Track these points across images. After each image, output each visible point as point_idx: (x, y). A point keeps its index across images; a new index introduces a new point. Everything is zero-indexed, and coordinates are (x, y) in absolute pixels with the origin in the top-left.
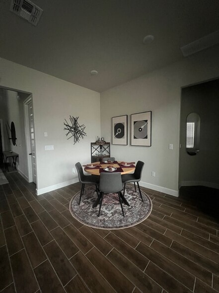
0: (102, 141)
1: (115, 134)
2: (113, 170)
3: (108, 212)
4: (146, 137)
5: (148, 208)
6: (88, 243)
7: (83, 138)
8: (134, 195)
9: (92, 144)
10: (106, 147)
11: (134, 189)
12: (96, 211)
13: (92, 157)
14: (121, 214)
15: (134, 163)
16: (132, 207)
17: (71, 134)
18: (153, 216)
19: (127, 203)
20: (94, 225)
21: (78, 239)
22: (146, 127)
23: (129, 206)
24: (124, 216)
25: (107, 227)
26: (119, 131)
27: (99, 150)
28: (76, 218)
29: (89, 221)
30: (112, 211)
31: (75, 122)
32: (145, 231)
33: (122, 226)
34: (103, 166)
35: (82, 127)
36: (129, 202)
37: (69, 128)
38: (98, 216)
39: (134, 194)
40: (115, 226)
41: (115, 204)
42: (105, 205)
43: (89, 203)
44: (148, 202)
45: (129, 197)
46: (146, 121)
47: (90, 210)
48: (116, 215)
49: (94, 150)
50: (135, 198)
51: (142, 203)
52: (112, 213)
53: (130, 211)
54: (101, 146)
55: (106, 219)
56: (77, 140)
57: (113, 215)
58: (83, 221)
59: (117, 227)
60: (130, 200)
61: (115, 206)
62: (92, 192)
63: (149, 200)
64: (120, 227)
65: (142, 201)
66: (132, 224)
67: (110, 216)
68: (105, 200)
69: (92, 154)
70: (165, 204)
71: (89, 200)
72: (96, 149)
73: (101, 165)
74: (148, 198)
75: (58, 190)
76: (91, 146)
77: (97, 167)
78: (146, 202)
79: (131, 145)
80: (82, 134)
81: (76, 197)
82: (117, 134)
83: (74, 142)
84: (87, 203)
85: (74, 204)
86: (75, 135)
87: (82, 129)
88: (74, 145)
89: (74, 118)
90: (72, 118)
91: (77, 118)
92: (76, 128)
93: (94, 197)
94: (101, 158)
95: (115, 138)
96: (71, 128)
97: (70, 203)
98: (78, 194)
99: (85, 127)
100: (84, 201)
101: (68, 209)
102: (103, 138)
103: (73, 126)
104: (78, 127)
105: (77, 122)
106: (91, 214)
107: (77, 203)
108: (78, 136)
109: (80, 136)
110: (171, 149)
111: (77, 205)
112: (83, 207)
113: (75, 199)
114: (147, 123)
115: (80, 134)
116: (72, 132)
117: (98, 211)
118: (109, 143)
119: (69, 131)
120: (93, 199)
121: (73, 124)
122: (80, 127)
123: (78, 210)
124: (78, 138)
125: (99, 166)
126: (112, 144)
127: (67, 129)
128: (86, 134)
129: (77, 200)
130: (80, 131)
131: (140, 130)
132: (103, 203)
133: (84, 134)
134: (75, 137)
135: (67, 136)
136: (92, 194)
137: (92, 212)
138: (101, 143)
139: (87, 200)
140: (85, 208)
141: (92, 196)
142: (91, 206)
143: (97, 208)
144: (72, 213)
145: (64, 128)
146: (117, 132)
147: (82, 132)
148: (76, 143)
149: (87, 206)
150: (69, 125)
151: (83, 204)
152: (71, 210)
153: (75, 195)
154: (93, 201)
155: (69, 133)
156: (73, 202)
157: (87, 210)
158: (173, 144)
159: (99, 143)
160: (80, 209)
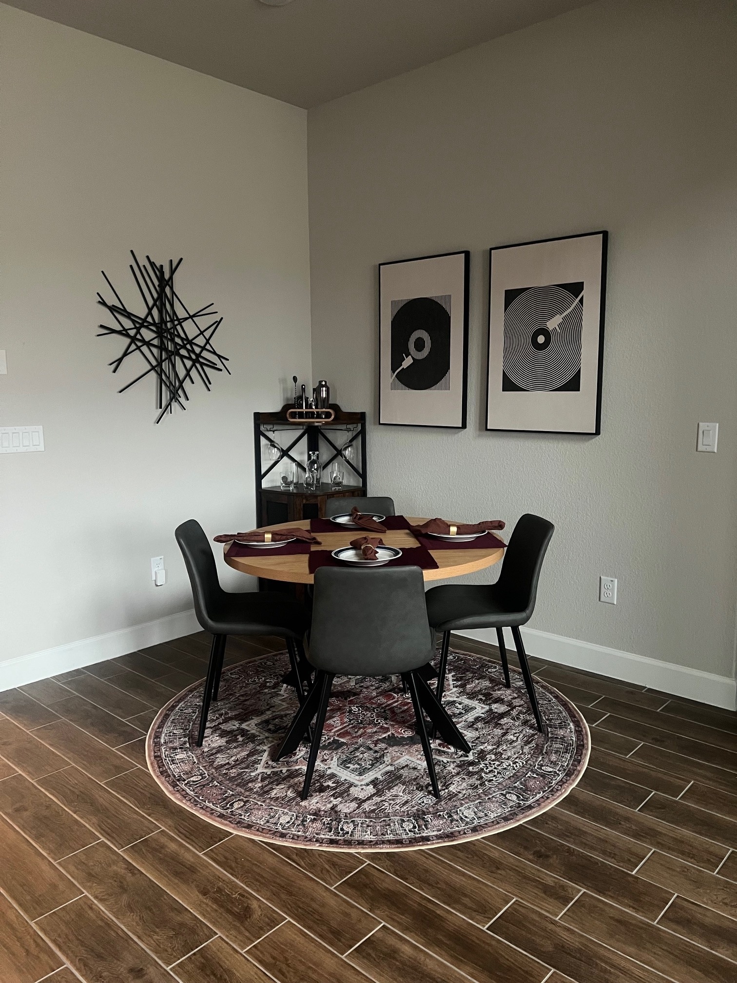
0: (321, 402)
1: (396, 362)
2: (383, 555)
3: (353, 778)
4: (573, 385)
5: (566, 760)
6: (255, 905)
7: (207, 382)
8: (499, 700)
9: (260, 419)
10: (340, 437)
11: (495, 671)
12: (292, 775)
13: (261, 494)
14: (420, 788)
15: (500, 526)
16: (482, 755)
17: (136, 363)
18: (588, 795)
19: (455, 739)
20: (283, 836)
21: (205, 893)
22: (574, 325)
23: (467, 749)
24: (436, 794)
25: (348, 843)
26: (420, 345)
27: (303, 458)
28: (185, 805)
29: (259, 817)
30: (377, 773)
31: (161, 293)
32: (541, 857)
33: (426, 839)
34: (327, 541)
35: (203, 322)
36: (469, 735)
37: (128, 324)
38: (304, 795)
39: (498, 693)
40: (391, 837)
41: (393, 741)
42: (335, 746)
43: (252, 738)
44: (569, 732)
45: (468, 709)
46: (576, 289)
47: (260, 769)
48: (398, 790)
49: (269, 455)
50: (502, 716)
51: (539, 738)
52: (374, 783)
53: (470, 774)
54: (314, 436)
55: (346, 808)
56: (174, 397)
57: (379, 793)
58: (221, 816)
59: (399, 842)
60: (471, 726)
61: (393, 751)
62: (264, 686)
63: (577, 724)
64: (413, 842)
65: (540, 728)
66: (475, 830)
67: (362, 796)
68: (336, 723)
69: (259, 477)
70: (656, 741)
71: (251, 726)
72: (285, 453)
73: (320, 536)
74: (572, 715)
75: (75, 677)
76: (258, 434)
77: (296, 546)
78: (561, 732)
79: (487, 430)
80: (201, 360)
81: (177, 709)
82: (407, 362)
83: (157, 408)
84: (242, 736)
85: (171, 745)
86: (163, 367)
87: (202, 333)
88: (157, 423)
89: (152, 264)
90: (144, 266)
91: (174, 265)
92: (166, 325)
93: (276, 711)
94: (312, 501)
95: (394, 387)
96: (138, 326)
97: (146, 738)
98: (191, 696)
99: (222, 318)
100: (221, 728)
101: (141, 767)
102: (325, 386)
103: (150, 313)
104: (181, 321)
105: (171, 288)
106: (262, 786)
107: (185, 737)
108: (182, 373)
109: (194, 373)
110: (709, 449)
111: (188, 746)
112: (218, 755)
113: (176, 721)
114: (581, 301)
115: (189, 363)
116: (145, 349)
117: (302, 774)
118: (359, 416)
119: (128, 341)
120: (274, 719)
121: (151, 302)
122: (191, 317)
123: (192, 769)
124: (181, 383)
125: (307, 540)
126: (380, 424)
127: (113, 331)
128: (228, 360)
129: (183, 725)
130: (188, 346)
131: (541, 339)
132: (325, 737)
133: (219, 363)
134: (161, 380)
135: (114, 371)
136: (266, 694)
137: (271, 778)
138: (313, 418)
139: (237, 722)
140: (233, 759)
141: (268, 707)
142: (265, 750)
143: (298, 759)
144: (163, 784)
145: (102, 326)
146: (410, 354)
147: (201, 352)
148: (168, 413)
149: (240, 749)
150: (125, 310)
151: (219, 741)
152: (154, 771)
153: (171, 702)
154: (271, 727)
155: (125, 354)
156: (163, 735)
157: (244, 772)
158: (718, 424)
159: (303, 418)
160: (204, 765)
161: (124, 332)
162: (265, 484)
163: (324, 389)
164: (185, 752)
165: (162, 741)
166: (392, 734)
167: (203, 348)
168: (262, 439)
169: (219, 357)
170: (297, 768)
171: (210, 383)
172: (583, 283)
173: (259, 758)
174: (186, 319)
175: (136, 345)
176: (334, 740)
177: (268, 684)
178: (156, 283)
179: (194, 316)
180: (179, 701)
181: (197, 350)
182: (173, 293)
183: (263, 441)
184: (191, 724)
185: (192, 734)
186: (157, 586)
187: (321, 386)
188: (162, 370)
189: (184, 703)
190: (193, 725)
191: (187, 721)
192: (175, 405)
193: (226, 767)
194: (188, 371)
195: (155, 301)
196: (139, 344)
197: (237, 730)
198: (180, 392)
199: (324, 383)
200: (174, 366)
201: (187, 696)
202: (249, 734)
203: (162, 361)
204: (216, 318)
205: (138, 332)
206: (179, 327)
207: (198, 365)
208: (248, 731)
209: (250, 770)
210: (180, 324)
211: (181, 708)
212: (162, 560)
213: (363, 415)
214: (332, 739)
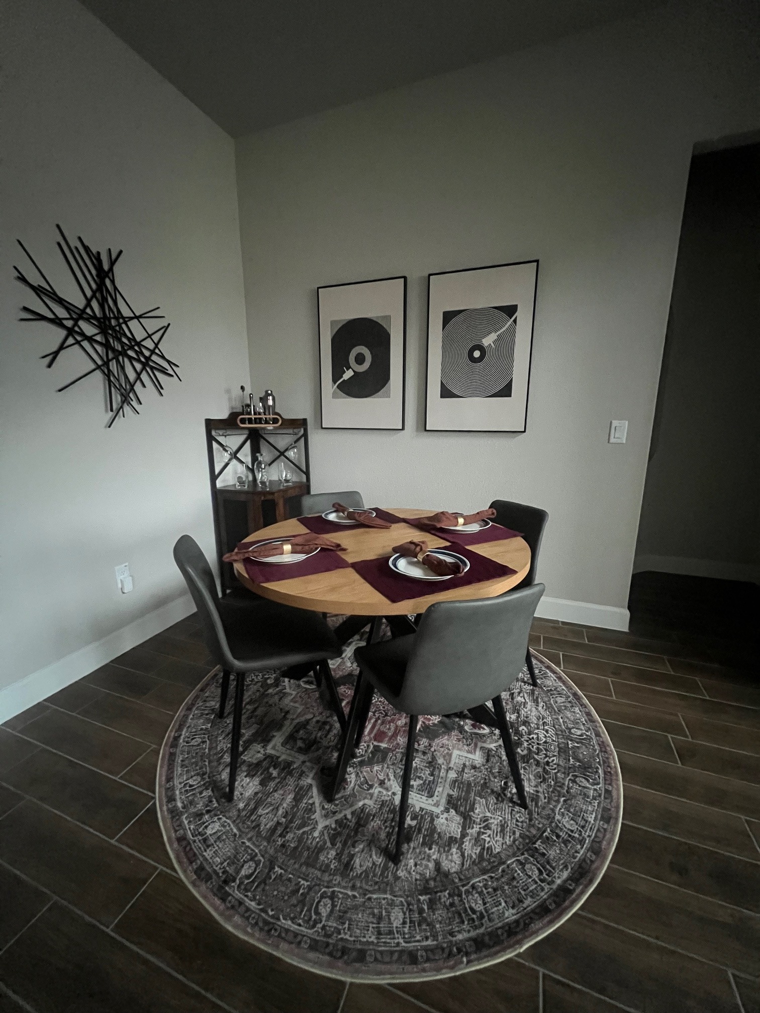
0: (268, 409)
1: (336, 376)
3: (427, 803)
4: (506, 391)
5: (580, 715)
7: (159, 387)
9: (210, 425)
12: (361, 820)
13: (216, 493)
16: (515, 729)
20: (413, 958)
22: (507, 344)
25: (496, 941)
26: (360, 359)
27: (249, 461)
30: (445, 787)
31: (101, 285)
35: (152, 325)
37: (61, 313)
41: (429, 732)
42: (380, 755)
43: (287, 768)
46: (510, 311)
47: (320, 821)
49: (221, 458)
52: (452, 803)
54: (255, 438)
56: (125, 400)
57: (467, 821)
61: (437, 746)
65: (535, 683)
67: (454, 832)
69: (214, 477)
71: (276, 746)
72: (234, 455)
76: (210, 439)
78: (549, 683)
79: (426, 430)
80: (151, 364)
81: (181, 741)
82: (348, 374)
83: (106, 411)
84: (275, 768)
85: (193, 810)
86: (111, 368)
87: (150, 336)
88: (109, 427)
89: (87, 249)
90: (76, 248)
91: (114, 256)
92: (110, 322)
93: (295, 716)
94: (270, 497)
95: (335, 396)
96: (75, 316)
97: (155, 804)
98: (191, 716)
99: (169, 324)
100: (245, 761)
101: (165, 869)
102: (271, 394)
103: (88, 304)
104: (126, 320)
105: (113, 282)
106: (337, 854)
107: (207, 789)
108: (132, 376)
109: (144, 376)
110: (619, 441)
111: (216, 805)
112: (260, 811)
113: (186, 762)
114: (515, 321)
115: (138, 366)
116: (85, 344)
117: (371, 815)
118: (301, 422)
119: (64, 333)
120: (297, 731)
121: (89, 293)
122: (138, 318)
123: (236, 849)
124: (132, 386)
125: (332, 548)
126: (322, 428)
127: (43, 318)
128: (178, 366)
129: (198, 768)
130: (136, 348)
131: (477, 354)
132: (363, 745)
133: (168, 369)
134: (110, 381)
135: (49, 366)
136: (272, 696)
137: (339, 834)
138: (261, 423)
139: (259, 746)
140: (280, 812)
141: (283, 714)
142: (311, 785)
143: (354, 789)
144: (205, 897)
145: (25, 309)
146: (350, 368)
147: (151, 356)
148: (120, 417)
149: (281, 792)
150: (55, 293)
151: (251, 784)
152: (185, 871)
153: (170, 734)
154: (300, 744)
155: (62, 347)
156: (177, 792)
157: (304, 833)
158: (627, 422)
159: (252, 423)
160: (249, 836)
161: (57, 321)
162: (219, 484)
163: (271, 397)
164: (216, 818)
165: (179, 805)
166: (423, 722)
167: (153, 352)
168: (214, 443)
169: (169, 362)
170: (361, 804)
171: (162, 388)
172: (517, 305)
173: (310, 802)
174: (131, 319)
175: (75, 339)
176: (375, 746)
177: (269, 682)
178: (94, 272)
179: (141, 316)
180: (180, 729)
181: (147, 353)
182: (116, 289)
183: (215, 445)
184: (207, 763)
185: (213, 780)
186: (123, 593)
187: (267, 395)
188: (109, 370)
189: (187, 730)
190: (209, 763)
191: (199, 758)
192: (127, 408)
193: (279, 832)
194: (138, 375)
195: (94, 292)
196: (79, 338)
197: (265, 759)
198: (131, 395)
199: (269, 392)
200: (123, 368)
201: (187, 718)
202: (280, 762)
203: (109, 360)
204: (163, 323)
205: (76, 324)
206: (124, 326)
207: (148, 369)
208: (278, 757)
209: (309, 828)
210: (125, 323)
211: (186, 739)
212: (127, 568)
213: (305, 420)
214: (372, 746)
